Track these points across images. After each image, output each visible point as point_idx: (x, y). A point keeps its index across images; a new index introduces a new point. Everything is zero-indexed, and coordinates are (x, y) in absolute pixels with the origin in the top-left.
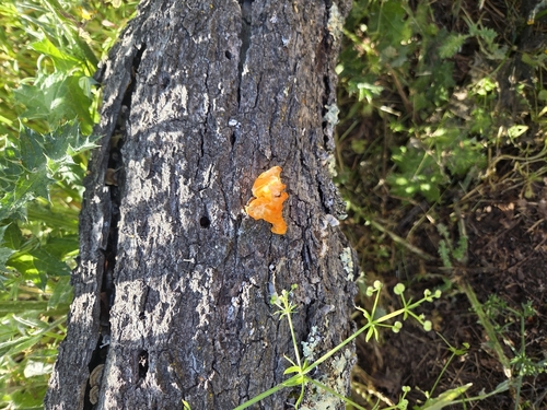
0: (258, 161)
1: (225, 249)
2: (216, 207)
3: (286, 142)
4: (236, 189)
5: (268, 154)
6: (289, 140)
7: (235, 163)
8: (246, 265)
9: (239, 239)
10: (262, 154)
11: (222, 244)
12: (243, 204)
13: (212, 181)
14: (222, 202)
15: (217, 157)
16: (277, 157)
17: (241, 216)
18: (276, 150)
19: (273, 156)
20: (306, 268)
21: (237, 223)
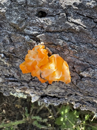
0: (80, 65)
1: (15, 22)
2: (50, 23)
3: (91, 90)
4: (61, 42)
5: (85, 74)
6: (92, 92)
7: (83, 46)
8: (6, 38)
9: (23, 36)
10: (86, 69)
11: (18, 21)
12: (48, 45)
13: (72, 25)
14: (52, 29)
15: (91, 33)
16: (81, 80)
17: (38, 41)
18: (86, 81)
19: (82, 77)
20: (6, 77)
21: (34, 37)
